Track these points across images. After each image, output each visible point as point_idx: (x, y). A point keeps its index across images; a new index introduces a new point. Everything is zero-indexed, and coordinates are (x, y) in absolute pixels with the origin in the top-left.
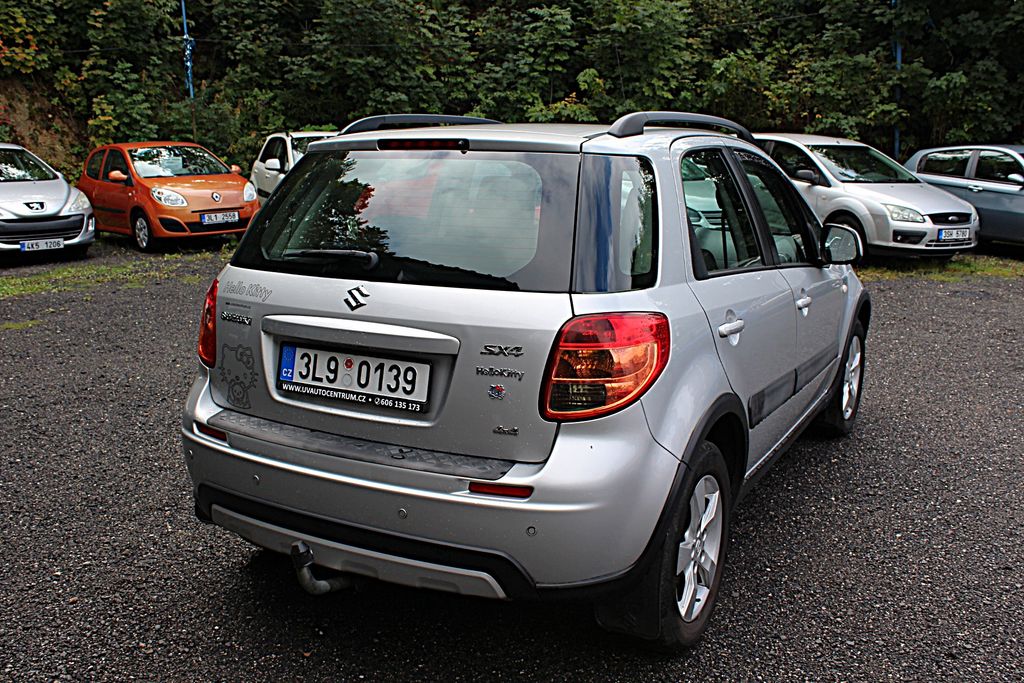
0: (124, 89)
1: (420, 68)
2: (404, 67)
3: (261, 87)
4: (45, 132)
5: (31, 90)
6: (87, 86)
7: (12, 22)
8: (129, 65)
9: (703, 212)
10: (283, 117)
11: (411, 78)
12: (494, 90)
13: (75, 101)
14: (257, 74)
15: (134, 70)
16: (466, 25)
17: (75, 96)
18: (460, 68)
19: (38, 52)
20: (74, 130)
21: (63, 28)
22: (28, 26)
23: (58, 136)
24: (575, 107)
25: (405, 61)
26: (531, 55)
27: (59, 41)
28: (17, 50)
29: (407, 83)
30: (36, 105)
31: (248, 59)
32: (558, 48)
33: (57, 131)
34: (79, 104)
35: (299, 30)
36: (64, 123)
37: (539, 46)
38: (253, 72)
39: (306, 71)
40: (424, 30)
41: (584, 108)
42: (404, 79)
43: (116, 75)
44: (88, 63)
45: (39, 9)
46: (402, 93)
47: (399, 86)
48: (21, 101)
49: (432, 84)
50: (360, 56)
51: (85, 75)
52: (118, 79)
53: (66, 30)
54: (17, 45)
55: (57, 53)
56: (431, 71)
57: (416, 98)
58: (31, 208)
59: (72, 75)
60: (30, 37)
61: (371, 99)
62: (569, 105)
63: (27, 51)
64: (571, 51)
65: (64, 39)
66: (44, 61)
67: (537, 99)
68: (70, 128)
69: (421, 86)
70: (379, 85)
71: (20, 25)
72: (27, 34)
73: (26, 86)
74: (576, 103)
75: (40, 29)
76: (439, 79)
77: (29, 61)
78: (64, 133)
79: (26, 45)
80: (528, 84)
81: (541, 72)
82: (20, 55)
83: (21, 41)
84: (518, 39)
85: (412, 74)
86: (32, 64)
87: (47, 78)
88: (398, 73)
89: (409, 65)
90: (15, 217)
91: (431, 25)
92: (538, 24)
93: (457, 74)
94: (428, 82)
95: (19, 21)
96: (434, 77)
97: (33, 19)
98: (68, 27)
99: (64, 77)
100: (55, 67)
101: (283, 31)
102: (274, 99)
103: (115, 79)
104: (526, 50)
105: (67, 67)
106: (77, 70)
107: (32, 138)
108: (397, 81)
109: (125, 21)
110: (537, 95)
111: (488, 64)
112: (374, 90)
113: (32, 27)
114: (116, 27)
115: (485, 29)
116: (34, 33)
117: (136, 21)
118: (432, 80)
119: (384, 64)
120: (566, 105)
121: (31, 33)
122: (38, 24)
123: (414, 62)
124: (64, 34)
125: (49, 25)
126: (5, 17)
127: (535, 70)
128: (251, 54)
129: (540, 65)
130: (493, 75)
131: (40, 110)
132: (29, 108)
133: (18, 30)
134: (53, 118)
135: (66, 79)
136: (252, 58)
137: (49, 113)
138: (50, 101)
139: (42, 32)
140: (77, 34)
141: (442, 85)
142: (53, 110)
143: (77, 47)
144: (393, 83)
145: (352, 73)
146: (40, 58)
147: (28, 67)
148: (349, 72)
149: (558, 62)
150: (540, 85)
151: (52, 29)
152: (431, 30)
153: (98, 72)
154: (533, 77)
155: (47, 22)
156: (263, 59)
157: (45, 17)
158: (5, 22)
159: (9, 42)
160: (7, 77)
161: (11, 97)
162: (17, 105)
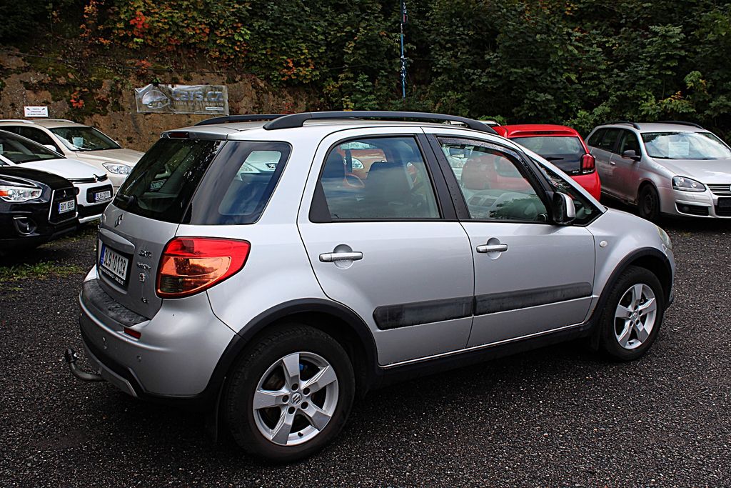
0: (363, 92)
1: (567, 75)
2: (554, 75)
3: (454, 89)
5: (309, 93)
6: (343, 90)
7: (299, 52)
8: (367, 76)
9: (708, 185)
10: (468, 110)
11: (557, 83)
12: (618, 90)
13: (334, 100)
14: (451, 81)
15: (369, 80)
16: (608, 42)
17: (334, 97)
18: (594, 73)
19: (313, 70)
21: (331, 54)
22: (309, 54)
24: (678, 102)
25: (555, 70)
26: (649, 62)
27: (327, 62)
28: (301, 69)
29: (555, 86)
30: (312, 102)
31: (447, 70)
32: (669, 58)
34: (336, 101)
35: (484, 49)
37: (655, 57)
38: (450, 79)
39: (484, 79)
40: (570, 48)
41: (686, 103)
42: (553, 83)
43: (357, 83)
44: (342, 76)
45: (317, 43)
46: (550, 94)
47: (549, 88)
48: (302, 100)
49: (574, 87)
50: (522, 67)
51: (340, 83)
52: (358, 85)
53: (332, 56)
54: (302, 66)
55: (325, 70)
56: (573, 77)
57: (562, 96)
59: (333, 83)
60: (309, 61)
61: (527, 98)
62: (673, 101)
63: (307, 69)
64: (682, 59)
65: (330, 61)
66: (317, 75)
67: (651, 96)
69: (565, 88)
70: (534, 88)
71: (304, 54)
72: (308, 59)
73: (306, 91)
74: (679, 99)
75: (316, 55)
76: (579, 83)
77: (308, 75)
79: (307, 65)
80: (644, 85)
81: (655, 76)
82: (303, 71)
83: (304, 64)
84: (641, 51)
85: (558, 80)
86: (310, 77)
87: (319, 86)
88: (549, 79)
89: (557, 72)
90: (259, 172)
91: (576, 43)
92: (654, 39)
93: (591, 79)
94: (571, 85)
95: (304, 51)
96: (576, 81)
97: (312, 50)
98: (334, 54)
99: (329, 85)
100: (324, 77)
101: (474, 51)
102: (463, 98)
103: (357, 85)
104: (645, 59)
105: (331, 79)
106: (336, 79)
108: (547, 84)
109: (367, 49)
110: (650, 93)
111: (616, 70)
112: (530, 90)
113: (311, 54)
114: (361, 52)
115: (620, 45)
116: (312, 58)
117: (374, 48)
118: (575, 83)
119: (538, 73)
120: (671, 101)
121: (310, 58)
122: (315, 53)
123: (562, 71)
124: (331, 58)
125: (323, 53)
126: (295, 50)
127: (651, 75)
128: (448, 67)
129: (655, 70)
130: (619, 79)
131: (313, 106)
132: (306, 104)
133: (303, 57)
135: (331, 86)
136: (450, 70)
137: (318, 107)
138: (320, 99)
139: (317, 58)
140: (339, 57)
141: (581, 87)
142: (321, 106)
143: (337, 66)
144: (544, 84)
145: (513, 79)
146: (314, 73)
147: (307, 79)
149: (668, 68)
150: (654, 85)
151: (324, 55)
152: (577, 48)
153: (347, 82)
154: (648, 80)
155: (321, 51)
156: (457, 70)
157: (319, 48)
158: (295, 52)
159: (297, 64)
160: (295, 85)
161: (296, 98)
162: (300, 103)
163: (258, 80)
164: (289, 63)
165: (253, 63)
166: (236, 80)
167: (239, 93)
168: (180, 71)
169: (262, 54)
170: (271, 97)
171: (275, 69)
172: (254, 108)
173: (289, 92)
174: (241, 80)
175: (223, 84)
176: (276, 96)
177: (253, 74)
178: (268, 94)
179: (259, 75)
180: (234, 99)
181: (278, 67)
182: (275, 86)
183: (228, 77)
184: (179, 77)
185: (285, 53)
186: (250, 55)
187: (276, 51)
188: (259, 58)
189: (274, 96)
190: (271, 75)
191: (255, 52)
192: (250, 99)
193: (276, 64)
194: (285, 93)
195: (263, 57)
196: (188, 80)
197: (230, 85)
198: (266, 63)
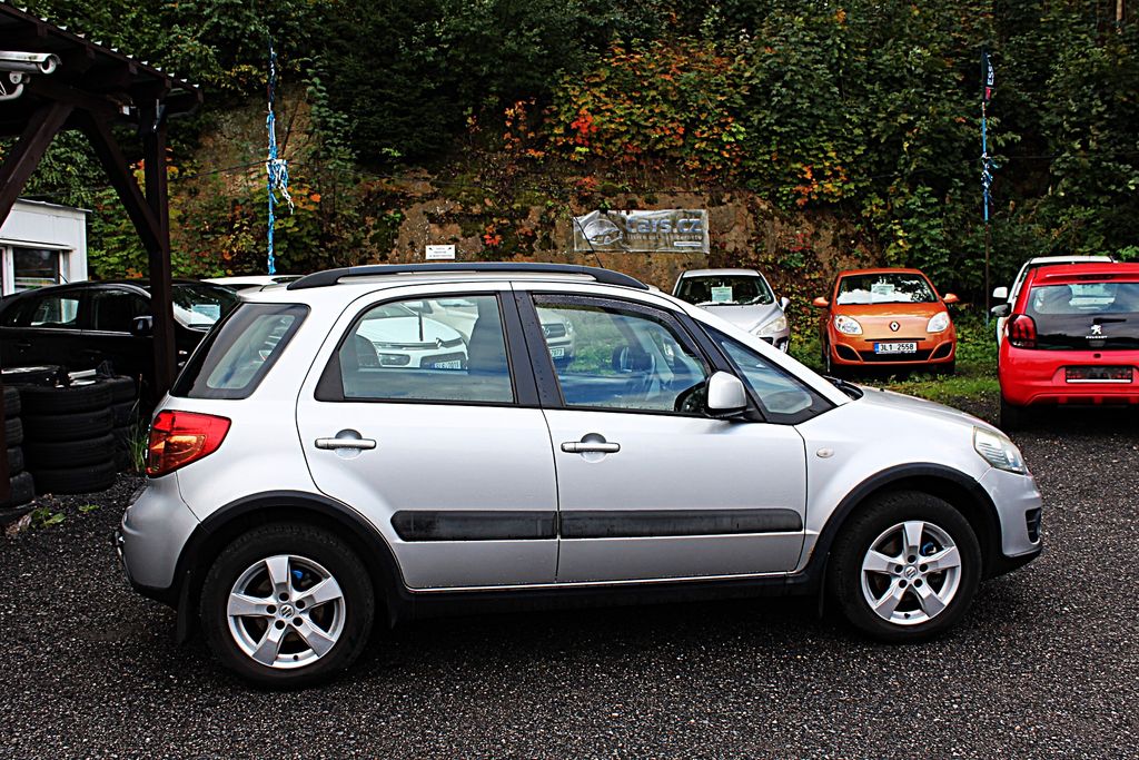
0: (921, 213)
4: (844, 257)
5: (839, 217)
7: (822, 156)
8: (929, 189)
19: (845, 183)
20: (877, 254)
21: (874, 157)
22: (838, 158)
23: (858, 261)
27: (869, 169)
28: (824, 181)
30: (842, 232)
33: (857, 257)
34: (882, 230)
36: (865, 247)
43: (913, 200)
44: (892, 189)
45: (851, 141)
48: (827, 228)
52: (913, 204)
53: (877, 159)
54: (826, 178)
55: (863, 181)
60: (839, 168)
63: (835, 182)
65: (874, 167)
66: (850, 190)
68: (873, 254)
71: (829, 158)
72: (836, 165)
73: (834, 214)
75: (849, 160)
77: (836, 191)
78: (865, 259)
79: (836, 175)
82: (829, 186)
83: (830, 173)
86: (839, 194)
87: (856, 206)
95: (829, 154)
97: (844, 151)
98: (879, 156)
99: (872, 204)
100: (863, 193)
103: (910, 204)
105: (875, 194)
106: (885, 195)
107: (831, 264)
113: (841, 158)
116: (844, 164)
121: (840, 164)
122: (848, 155)
124: (875, 163)
125: (860, 155)
126: (815, 152)
131: (845, 237)
132: (834, 235)
133: (827, 163)
134: (855, 245)
135: (873, 206)
137: (853, 239)
138: (855, 227)
139: (852, 163)
142: (858, 236)
146: (846, 187)
147: (835, 198)
151: (862, 158)
155: (857, 152)
157: (856, 148)
158: (816, 156)
159: (819, 175)
160: (817, 207)
161: (818, 226)
162: (823, 232)
163: (758, 200)
164: (805, 173)
165: (751, 175)
166: (724, 200)
167: (726, 220)
168: (639, 190)
169: (765, 161)
170: (778, 225)
171: (784, 182)
172: (749, 242)
173: (807, 217)
174: (730, 201)
175: (703, 207)
176: (786, 224)
177: (750, 191)
178: (773, 220)
179: (759, 192)
180: (718, 229)
181: (789, 180)
182: (784, 208)
183: (711, 197)
184: (638, 200)
185: (798, 158)
186: (745, 163)
187: (787, 155)
188: (759, 167)
189: (783, 223)
190: (778, 192)
191: (754, 159)
192: (743, 228)
193: (786, 175)
194: (802, 218)
195: (766, 166)
196: (651, 203)
197: (713, 209)
198: (770, 175)
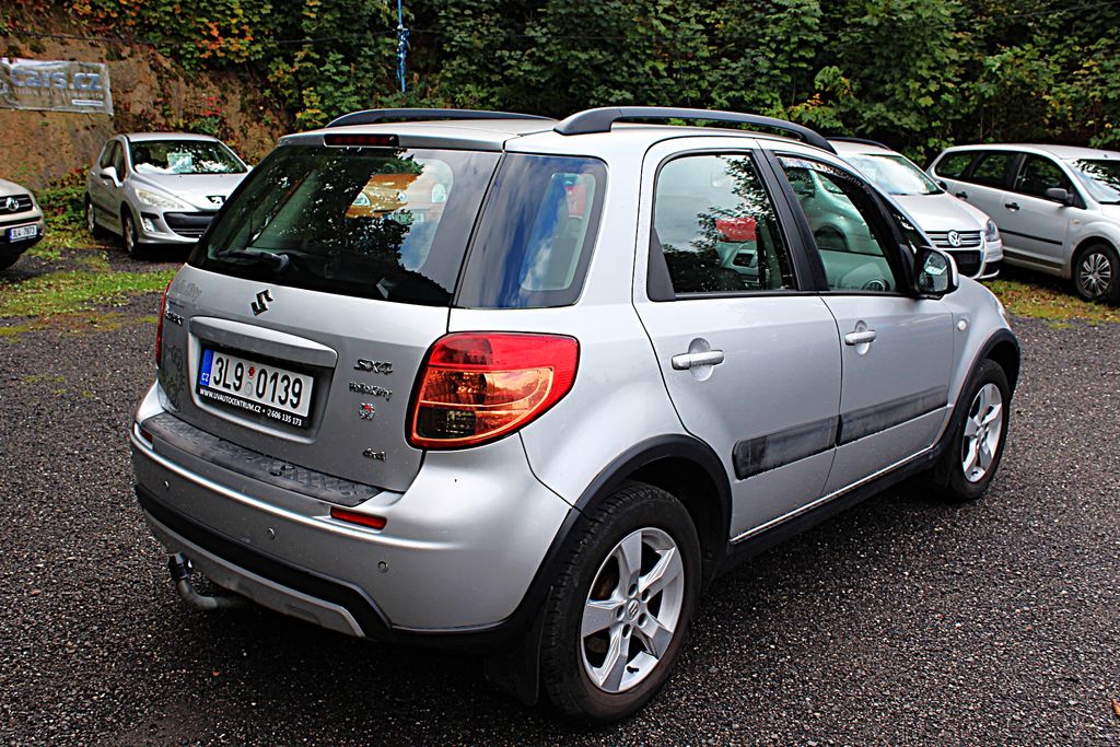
0: (335, 82)
1: (650, 63)
2: (632, 62)
3: (478, 82)
4: (255, 124)
5: (244, 81)
6: (301, 78)
7: (229, 12)
8: (341, 56)
11: (638, 75)
12: (728, 89)
13: (287, 93)
14: (474, 67)
15: (345, 62)
16: (708, 16)
17: (287, 88)
18: (694, 63)
19: (252, 43)
20: (285, 122)
21: (280, 18)
22: (245, 16)
23: (268, 129)
24: (817, 110)
25: (634, 56)
26: (773, 51)
27: (274, 31)
28: (232, 40)
29: (634, 80)
30: (249, 97)
31: (465, 51)
32: (803, 44)
33: (267, 124)
34: (290, 96)
35: (523, 21)
36: (275, 115)
37: (781, 42)
38: (470, 65)
39: (527, 66)
40: (656, 22)
41: (831, 112)
42: (631, 75)
43: (326, 67)
44: (300, 55)
46: (627, 90)
47: (625, 83)
48: (233, 92)
49: (663, 81)
50: (585, 50)
51: (297, 66)
52: (329, 71)
53: (282, 21)
54: (233, 36)
55: (272, 44)
56: (661, 67)
57: (644, 96)
58: (213, 201)
59: (285, 66)
60: (246, 27)
61: (593, 97)
62: (811, 108)
63: (241, 41)
64: (818, 47)
65: (279, 30)
66: (258, 52)
67: (777, 100)
68: (281, 121)
69: (650, 84)
70: (604, 82)
71: (237, 16)
72: (243, 24)
73: (240, 77)
74: (819, 106)
75: (256, 19)
76: (670, 76)
77: (243, 51)
78: (274, 126)
79: (242, 35)
80: (767, 84)
81: (783, 70)
82: (236, 45)
83: (237, 32)
84: (760, 32)
85: (640, 70)
86: (246, 54)
87: (262, 69)
88: (625, 69)
89: (638, 60)
90: (196, 211)
91: (665, 16)
92: (782, 15)
93: (688, 71)
94: (658, 79)
95: (235, 12)
96: (665, 74)
97: (250, 9)
98: (285, 18)
99: (278, 68)
100: (269, 58)
101: (506, 21)
102: (492, 95)
103: (326, 70)
104: (767, 45)
105: (281, 58)
106: (290, 61)
107: (242, 131)
108: (623, 77)
109: (341, 11)
110: (777, 96)
111: (725, 60)
112: (597, 86)
113: (248, 17)
114: (330, 18)
115: (726, 21)
116: (251, 23)
117: (352, 11)
118: (663, 77)
119: (610, 58)
120: (807, 108)
121: (247, 24)
122: (254, 14)
123: (644, 57)
124: (280, 24)
125: (266, 15)
126: (222, 8)
127: (776, 68)
128: (468, 46)
129: (783, 62)
130: (729, 72)
131: (252, 102)
132: (242, 99)
133: (234, 21)
134: (264, 111)
135: (280, 71)
136: (470, 50)
137: (261, 104)
138: (262, 92)
139: (258, 23)
140: (293, 24)
141: (673, 82)
142: (265, 102)
143: (291, 38)
144: (618, 78)
145: (573, 67)
146: (254, 48)
147: (242, 58)
148: (571, 66)
149: (802, 59)
150: (781, 84)
151: (268, 19)
152: (665, 22)
153: (309, 65)
154: (773, 76)
155: (264, 12)
156: (481, 51)
157: (262, 7)
158: (222, 12)
159: (226, 32)
160: (222, 68)
161: (224, 89)
162: (230, 96)
163: (160, 58)
164: (211, 29)
165: (151, 28)
166: (124, 54)
167: (128, 77)
168: (22, 35)
169: (167, 13)
170: (183, 85)
171: (188, 39)
172: (156, 103)
173: (212, 79)
174: (131, 55)
175: (101, 60)
176: (191, 85)
177: (151, 46)
178: (178, 80)
179: (160, 47)
180: (121, 88)
181: (194, 36)
182: (188, 67)
183: (109, 50)
184: (21, 46)
185: (204, 13)
186: (144, 12)
187: (191, 9)
188: (160, 20)
189: (188, 85)
190: (181, 48)
191: (155, 10)
192: (148, 88)
193: (190, 31)
194: (206, 79)
195: (167, 18)
196: (38, 52)
197: (112, 64)
198: (173, 29)
